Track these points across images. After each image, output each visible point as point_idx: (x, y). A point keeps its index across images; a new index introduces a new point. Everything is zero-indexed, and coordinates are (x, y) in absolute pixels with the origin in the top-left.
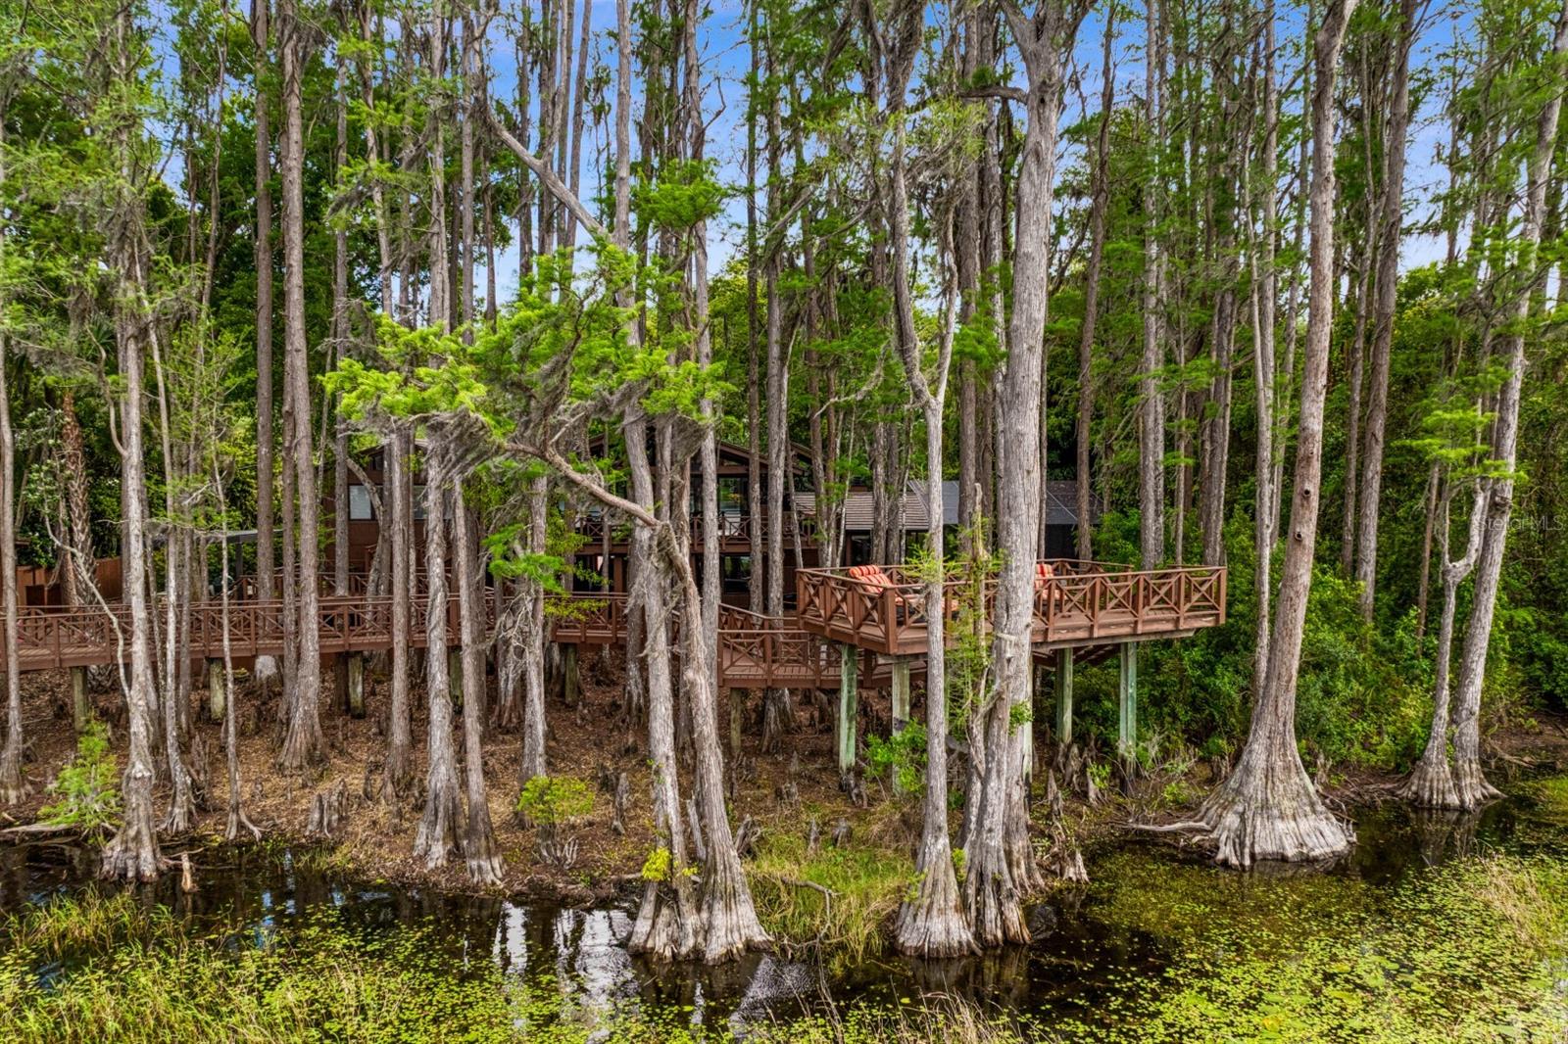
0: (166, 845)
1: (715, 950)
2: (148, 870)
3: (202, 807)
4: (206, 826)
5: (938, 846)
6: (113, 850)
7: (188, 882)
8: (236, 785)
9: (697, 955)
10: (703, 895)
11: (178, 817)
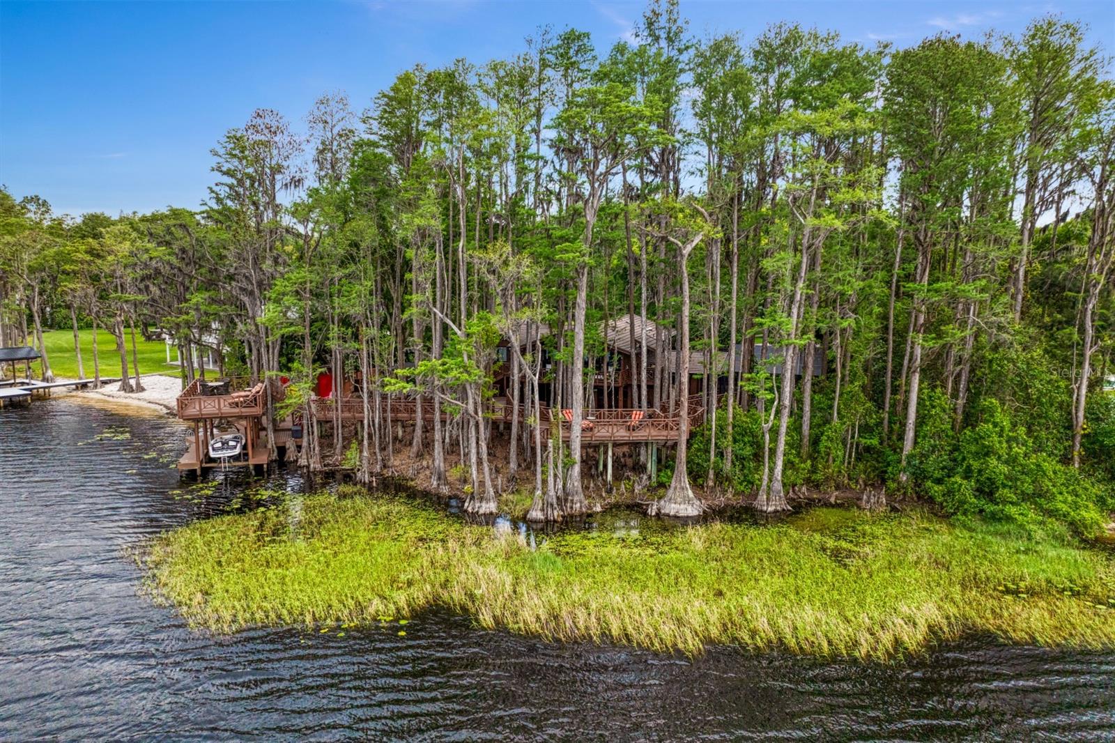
0: (371, 474)
1: (481, 511)
2: (367, 481)
3: (385, 466)
4: (385, 471)
5: (539, 493)
6: (359, 474)
7: (374, 484)
8: (395, 461)
9: (477, 512)
10: (481, 499)
11: (378, 468)
